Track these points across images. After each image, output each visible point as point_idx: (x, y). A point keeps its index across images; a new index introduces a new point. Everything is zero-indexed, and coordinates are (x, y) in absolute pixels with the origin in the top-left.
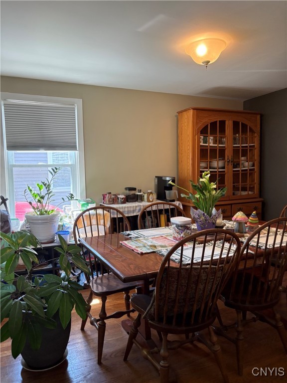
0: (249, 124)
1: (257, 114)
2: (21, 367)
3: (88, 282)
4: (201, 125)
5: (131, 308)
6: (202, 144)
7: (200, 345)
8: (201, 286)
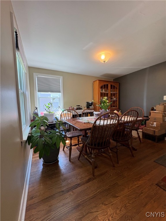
0: (115, 86)
1: (118, 83)
2: (42, 163)
3: (65, 134)
4: (101, 86)
5: (80, 143)
6: (101, 91)
7: (103, 154)
8: (106, 133)
